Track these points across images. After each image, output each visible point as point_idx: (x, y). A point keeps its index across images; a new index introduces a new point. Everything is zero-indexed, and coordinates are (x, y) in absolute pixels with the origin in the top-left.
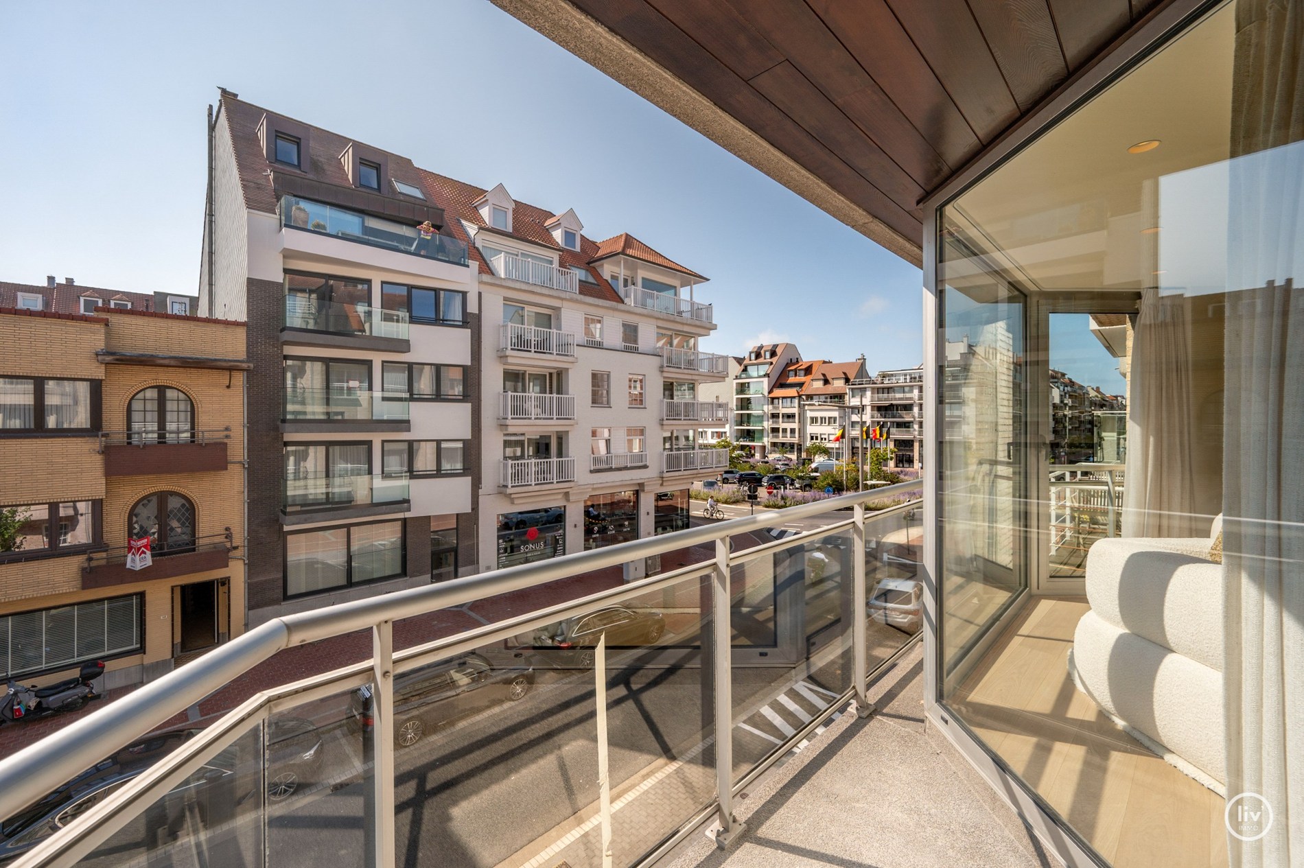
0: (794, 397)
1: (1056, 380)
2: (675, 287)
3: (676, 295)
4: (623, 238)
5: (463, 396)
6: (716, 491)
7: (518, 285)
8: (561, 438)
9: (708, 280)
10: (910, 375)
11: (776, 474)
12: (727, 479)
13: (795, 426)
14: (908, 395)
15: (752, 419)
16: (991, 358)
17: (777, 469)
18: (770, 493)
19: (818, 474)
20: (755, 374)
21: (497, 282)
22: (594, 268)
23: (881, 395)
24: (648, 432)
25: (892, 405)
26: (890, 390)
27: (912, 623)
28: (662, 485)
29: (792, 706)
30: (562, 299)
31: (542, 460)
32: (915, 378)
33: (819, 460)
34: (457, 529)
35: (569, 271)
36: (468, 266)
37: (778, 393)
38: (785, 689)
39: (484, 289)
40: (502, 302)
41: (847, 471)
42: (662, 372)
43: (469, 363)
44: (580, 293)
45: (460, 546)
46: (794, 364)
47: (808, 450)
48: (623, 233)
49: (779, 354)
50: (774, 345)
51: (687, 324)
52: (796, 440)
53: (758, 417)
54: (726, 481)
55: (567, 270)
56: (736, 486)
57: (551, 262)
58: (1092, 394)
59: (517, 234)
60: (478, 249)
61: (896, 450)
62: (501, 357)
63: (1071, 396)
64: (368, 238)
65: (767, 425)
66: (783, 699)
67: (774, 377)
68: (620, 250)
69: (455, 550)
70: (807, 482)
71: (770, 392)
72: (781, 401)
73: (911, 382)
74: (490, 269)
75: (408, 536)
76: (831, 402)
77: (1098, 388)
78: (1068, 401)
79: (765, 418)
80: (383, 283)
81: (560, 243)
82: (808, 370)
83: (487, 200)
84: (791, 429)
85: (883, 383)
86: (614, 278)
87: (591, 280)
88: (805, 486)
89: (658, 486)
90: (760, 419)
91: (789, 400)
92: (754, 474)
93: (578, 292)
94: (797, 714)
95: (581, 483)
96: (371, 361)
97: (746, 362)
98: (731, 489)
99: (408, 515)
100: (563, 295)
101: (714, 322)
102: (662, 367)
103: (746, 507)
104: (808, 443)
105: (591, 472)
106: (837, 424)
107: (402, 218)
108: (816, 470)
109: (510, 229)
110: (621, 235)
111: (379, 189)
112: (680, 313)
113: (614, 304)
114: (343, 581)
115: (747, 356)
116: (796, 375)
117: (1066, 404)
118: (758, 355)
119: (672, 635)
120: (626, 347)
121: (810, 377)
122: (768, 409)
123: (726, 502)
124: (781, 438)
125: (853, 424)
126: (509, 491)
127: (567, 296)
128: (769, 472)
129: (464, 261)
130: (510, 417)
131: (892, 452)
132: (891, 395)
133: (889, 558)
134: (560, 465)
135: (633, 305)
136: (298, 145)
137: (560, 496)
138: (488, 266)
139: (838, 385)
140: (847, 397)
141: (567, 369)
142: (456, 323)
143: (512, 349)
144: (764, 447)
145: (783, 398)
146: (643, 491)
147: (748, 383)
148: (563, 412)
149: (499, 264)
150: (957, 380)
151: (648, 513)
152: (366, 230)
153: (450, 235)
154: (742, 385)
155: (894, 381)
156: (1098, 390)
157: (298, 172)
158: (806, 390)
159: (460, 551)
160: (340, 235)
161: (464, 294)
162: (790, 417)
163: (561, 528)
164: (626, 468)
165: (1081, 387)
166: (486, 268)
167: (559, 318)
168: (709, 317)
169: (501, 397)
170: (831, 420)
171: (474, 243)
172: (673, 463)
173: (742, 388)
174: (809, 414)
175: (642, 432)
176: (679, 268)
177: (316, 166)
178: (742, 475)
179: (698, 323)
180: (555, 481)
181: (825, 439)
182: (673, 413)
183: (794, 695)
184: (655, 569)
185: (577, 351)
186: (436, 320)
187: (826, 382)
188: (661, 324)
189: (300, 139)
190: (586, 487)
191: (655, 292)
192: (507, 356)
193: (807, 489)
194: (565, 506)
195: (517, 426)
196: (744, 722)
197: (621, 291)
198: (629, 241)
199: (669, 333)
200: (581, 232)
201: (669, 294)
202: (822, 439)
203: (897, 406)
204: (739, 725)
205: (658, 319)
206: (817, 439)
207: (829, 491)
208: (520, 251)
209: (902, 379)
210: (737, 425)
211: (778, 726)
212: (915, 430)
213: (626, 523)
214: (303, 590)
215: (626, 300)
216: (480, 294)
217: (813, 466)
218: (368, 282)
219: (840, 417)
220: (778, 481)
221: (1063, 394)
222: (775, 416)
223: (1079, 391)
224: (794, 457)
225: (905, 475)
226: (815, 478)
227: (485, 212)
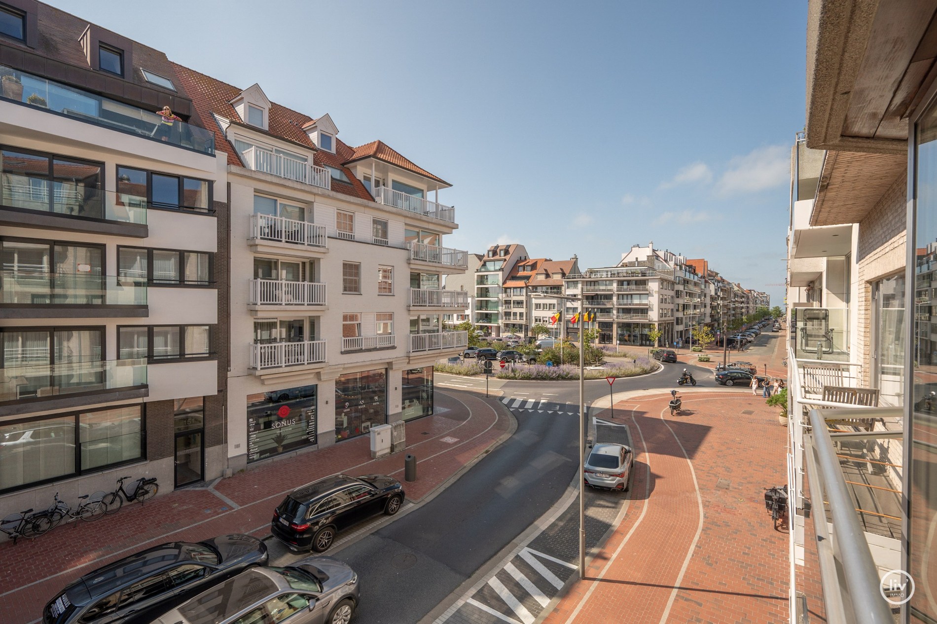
0: (523, 288)
1: (712, 278)
2: (423, 191)
3: (423, 197)
4: (376, 146)
5: (209, 282)
6: (459, 365)
7: (269, 178)
8: (314, 322)
9: (451, 185)
10: (611, 271)
11: (508, 350)
12: (469, 354)
13: (523, 310)
14: (609, 288)
15: (490, 305)
16: (668, 260)
17: (508, 346)
18: (502, 367)
19: (540, 350)
20: (492, 268)
21: (247, 174)
22: (348, 169)
23: (589, 287)
24: (395, 317)
25: (597, 295)
26: (596, 283)
27: (619, 485)
28: (409, 363)
29: (518, 576)
30: (315, 194)
31: (296, 343)
32: (614, 274)
33: (541, 337)
34: (204, 410)
35: (324, 169)
36: (214, 156)
37: (511, 284)
38: (512, 556)
39: (234, 180)
40: (253, 193)
41: (563, 348)
42: (410, 264)
43: (215, 250)
44: (333, 189)
45: (206, 427)
46: (523, 261)
47: (533, 330)
48: (376, 140)
49: (511, 253)
50: (507, 246)
51: (432, 223)
52: (523, 322)
53: (495, 302)
54: (467, 356)
55: (322, 168)
56: (475, 360)
57: (306, 160)
58: (736, 288)
59: (273, 132)
60: (230, 142)
61: (600, 330)
62: (251, 246)
63: (722, 290)
64: (105, 121)
65: (501, 309)
66: (510, 568)
67: (507, 271)
68: (372, 153)
69: (202, 431)
70: (532, 357)
71: (504, 283)
72: (512, 291)
73: (611, 277)
74: (241, 162)
75: (148, 421)
76: (551, 292)
77: (739, 284)
78: (721, 294)
79: (500, 304)
80: (118, 166)
81: (316, 144)
82: (534, 266)
83: (242, 98)
84: (520, 313)
85: (590, 278)
86: (367, 179)
87: (345, 179)
88: (531, 360)
89: (406, 365)
90: (496, 304)
91: (519, 289)
92: (490, 350)
93: (330, 189)
94: (522, 584)
95: (332, 362)
96: (105, 245)
97: (485, 258)
98: (471, 363)
99: (146, 400)
100: (315, 190)
101: (456, 222)
102: (409, 259)
103: (482, 378)
104: (533, 325)
105: (342, 353)
106: (556, 310)
107: (143, 103)
108: (539, 347)
109: (266, 127)
110: (375, 142)
111: (122, 75)
112: (426, 213)
113: (365, 201)
114: (71, 470)
115: (486, 254)
116: (524, 270)
117: (719, 296)
118: (495, 253)
119: (411, 505)
120: (376, 241)
121: (535, 272)
122: (502, 296)
123: (466, 375)
124: (512, 320)
125: (568, 309)
126: (258, 373)
127: (320, 191)
128: (502, 348)
129: (212, 151)
130: (259, 303)
131: (598, 332)
132: (596, 287)
133: (597, 422)
134: (312, 347)
135: (383, 203)
136: (24, 18)
137: (312, 376)
138: (239, 158)
139: (557, 278)
140: (563, 288)
141: (319, 259)
142: (202, 211)
143: (261, 238)
144: (499, 327)
145: (514, 288)
146: (392, 369)
147: (487, 275)
148: (315, 298)
149: (250, 157)
150: (645, 276)
151: (396, 389)
152: (104, 113)
153: (200, 125)
154: (482, 277)
155: (599, 276)
156: (738, 286)
157: (23, 46)
158: (532, 282)
159: (206, 431)
160: (65, 113)
161: (211, 183)
162: (519, 303)
163: (313, 405)
164: (375, 349)
165: (729, 284)
166: (235, 159)
167: (311, 212)
168: (452, 218)
169: (252, 284)
170: (551, 306)
171: (226, 136)
172: (418, 344)
173: (482, 280)
174: (534, 301)
175: (391, 316)
176: (426, 174)
177: (47, 43)
178: (480, 351)
179: (442, 222)
180: (306, 362)
181: (546, 322)
182: (419, 300)
183: (520, 562)
184: (400, 439)
185: (329, 243)
186: (179, 207)
187: (548, 276)
188: (409, 221)
189: (25, 12)
190: (336, 367)
191: (403, 193)
192: (257, 245)
193: (533, 362)
194: (317, 385)
195: (266, 313)
196: (473, 597)
197: (373, 191)
198: (381, 147)
199: (417, 230)
200: (337, 136)
201: (418, 196)
202: (544, 321)
203: (601, 295)
204: (468, 601)
205: (406, 217)
206: (540, 321)
207: (549, 364)
208: (274, 148)
209: (604, 274)
210: (477, 310)
211: (504, 599)
212: (614, 315)
213: (376, 398)
214: (20, 482)
215: (377, 199)
216: (229, 184)
217: (538, 342)
218: (102, 164)
219: (558, 304)
220: (510, 356)
221: (717, 288)
222: (507, 302)
223: (727, 286)
224: (522, 335)
225: (607, 350)
226: (539, 353)
227: (240, 109)
